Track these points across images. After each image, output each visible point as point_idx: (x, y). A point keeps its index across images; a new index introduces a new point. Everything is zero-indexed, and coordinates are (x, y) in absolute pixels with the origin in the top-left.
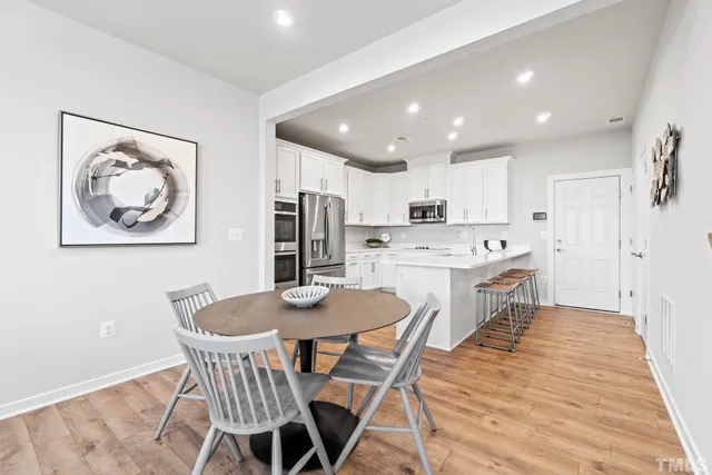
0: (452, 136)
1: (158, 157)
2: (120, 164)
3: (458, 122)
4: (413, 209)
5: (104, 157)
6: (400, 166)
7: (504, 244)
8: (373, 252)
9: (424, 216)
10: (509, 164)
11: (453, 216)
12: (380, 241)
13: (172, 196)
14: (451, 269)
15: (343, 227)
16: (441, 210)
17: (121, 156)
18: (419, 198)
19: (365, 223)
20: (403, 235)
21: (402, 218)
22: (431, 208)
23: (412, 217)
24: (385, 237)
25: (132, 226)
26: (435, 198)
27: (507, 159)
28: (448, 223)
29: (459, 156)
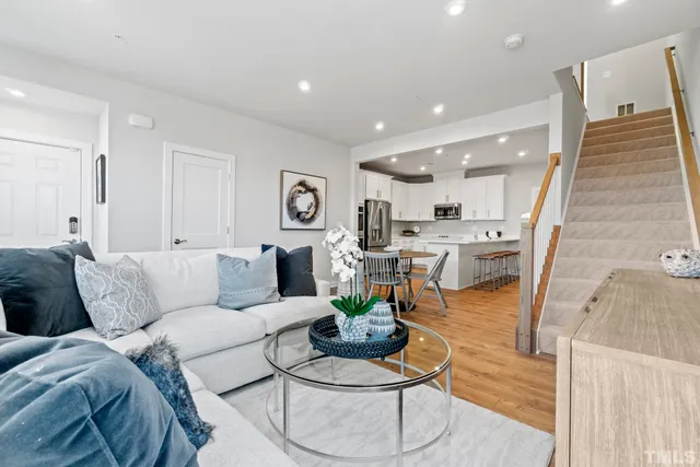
0: (465, 163)
1: (312, 187)
2: (300, 192)
3: (467, 156)
4: (437, 209)
5: (295, 189)
6: (428, 178)
7: (499, 234)
8: (408, 239)
9: (445, 214)
10: (505, 180)
11: (465, 215)
12: (413, 232)
13: (317, 207)
14: (460, 245)
15: (390, 222)
16: (458, 210)
17: (300, 188)
18: (442, 202)
19: (403, 219)
20: (430, 228)
21: (429, 215)
22: (451, 209)
23: (436, 215)
24: (416, 229)
25: (303, 221)
26: (453, 201)
27: (502, 176)
28: (463, 219)
29: (471, 173)
